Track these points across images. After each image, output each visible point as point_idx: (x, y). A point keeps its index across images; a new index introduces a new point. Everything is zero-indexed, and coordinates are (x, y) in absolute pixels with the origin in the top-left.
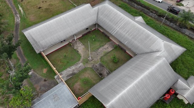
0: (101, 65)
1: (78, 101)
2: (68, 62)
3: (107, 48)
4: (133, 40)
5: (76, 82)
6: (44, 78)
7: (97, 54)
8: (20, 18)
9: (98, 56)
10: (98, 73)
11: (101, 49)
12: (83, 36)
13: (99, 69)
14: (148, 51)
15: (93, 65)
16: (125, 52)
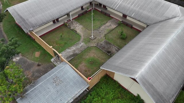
0: (107, 43)
1: (89, 81)
2: (66, 43)
3: (110, 25)
4: (141, 11)
5: (80, 63)
6: (37, 63)
7: (100, 33)
8: (2, 5)
9: (101, 34)
10: (106, 51)
11: (103, 27)
12: (79, 16)
13: (106, 47)
14: (162, 19)
15: (98, 44)
16: (132, 27)
